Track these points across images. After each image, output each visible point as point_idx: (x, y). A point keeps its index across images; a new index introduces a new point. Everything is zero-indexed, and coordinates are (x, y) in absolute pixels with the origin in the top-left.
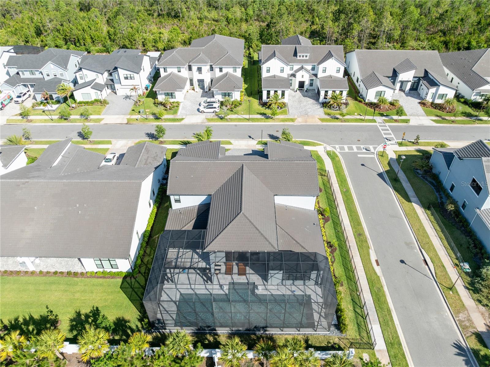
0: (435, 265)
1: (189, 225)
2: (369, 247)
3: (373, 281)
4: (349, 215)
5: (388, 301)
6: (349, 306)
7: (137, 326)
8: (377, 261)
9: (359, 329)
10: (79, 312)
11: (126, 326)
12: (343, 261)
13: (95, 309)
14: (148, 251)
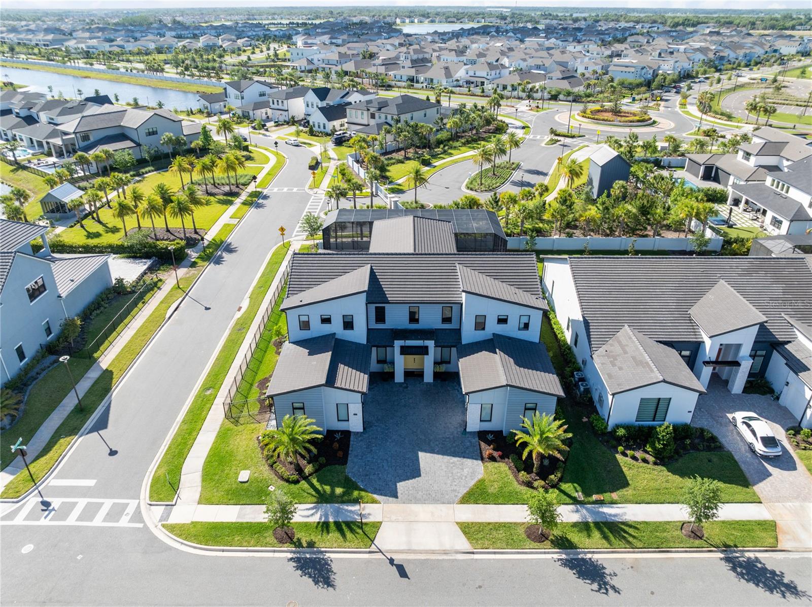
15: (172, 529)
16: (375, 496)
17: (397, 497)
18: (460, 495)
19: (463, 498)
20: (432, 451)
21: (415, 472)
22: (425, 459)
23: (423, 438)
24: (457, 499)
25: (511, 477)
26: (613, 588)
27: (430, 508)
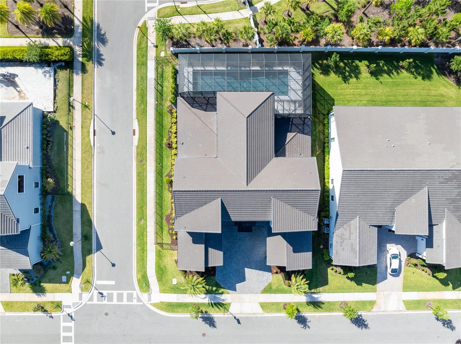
0: (88, 129)
1: (291, 137)
2: (137, 147)
3: (142, 113)
4: (145, 185)
5: (136, 97)
6: (166, 90)
7: (313, 70)
8: (134, 134)
9: (163, 74)
10: (357, 79)
11: (321, 70)
12: (162, 132)
13: (347, 82)
14: (322, 137)
15: (154, 305)
16: (228, 291)
17: (236, 291)
18: (261, 290)
19: (262, 291)
20: (251, 268)
21: (243, 279)
22: (248, 272)
23: (248, 260)
24: (260, 292)
25: (282, 281)
26: (308, 326)
27: (249, 295)
